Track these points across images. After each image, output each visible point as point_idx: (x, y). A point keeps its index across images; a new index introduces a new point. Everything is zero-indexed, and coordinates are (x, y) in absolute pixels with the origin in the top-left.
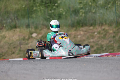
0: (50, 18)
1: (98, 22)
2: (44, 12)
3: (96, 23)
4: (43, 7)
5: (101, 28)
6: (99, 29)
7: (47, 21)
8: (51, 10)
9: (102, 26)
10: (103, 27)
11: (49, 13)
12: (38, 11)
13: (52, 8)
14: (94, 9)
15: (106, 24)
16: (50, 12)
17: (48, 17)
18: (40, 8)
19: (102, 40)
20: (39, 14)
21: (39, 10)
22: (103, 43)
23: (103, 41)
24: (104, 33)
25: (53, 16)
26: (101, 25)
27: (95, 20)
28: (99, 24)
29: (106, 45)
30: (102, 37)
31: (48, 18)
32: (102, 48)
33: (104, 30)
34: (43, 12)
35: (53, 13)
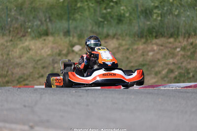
0: (103, 22)
1: (183, 31)
2: (95, 10)
3: (180, 33)
4: (92, 4)
5: (187, 40)
6: (185, 43)
7: (99, 27)
8: (105, 9)
9: (189, 37)
10: (191, 40)
11: (103, 14)
12: (85, 10)
13: (108, 4)
14: (176, 9)
15: (195, 35)
16: (105, 11)
17: (100, 19)
18: (88, 4)
19: (189, 60)
20: (87, 13)
21: (86, 7)
22: (189, 67)
23: (190, 63)
24: (192, 50)
25: (109, 18)
26: (187, 35)
27: (178, 28)
28: (185, 34)
29: (194, 69)
30: (188, 57)
31: (101, 22)
32: (189, 73)
33: (192, 44)
34: (92, 11)
35: (110, 13)
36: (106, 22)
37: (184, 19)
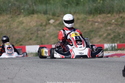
0: (67, 5)
1: (116, 9)
3: (114, 11)
5: (119, 15)
6: (118, 17)
7: (65, 8)
9: (120, 13)
10: (121, 15)
15: (123, 12)
17: (66, 3)
19: (120, 27)
22: (120, 31)
23: (120, 29)
24: (122, 21)
25: (71, 2)
26: (118, 12)
27: (113, 8)
29: (123, 33)
30: (119, 25)
31: (66, 5)
32: (120, 36)
33: (121, 17)
36: (69, 5)
37: (116, 2)
